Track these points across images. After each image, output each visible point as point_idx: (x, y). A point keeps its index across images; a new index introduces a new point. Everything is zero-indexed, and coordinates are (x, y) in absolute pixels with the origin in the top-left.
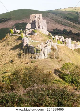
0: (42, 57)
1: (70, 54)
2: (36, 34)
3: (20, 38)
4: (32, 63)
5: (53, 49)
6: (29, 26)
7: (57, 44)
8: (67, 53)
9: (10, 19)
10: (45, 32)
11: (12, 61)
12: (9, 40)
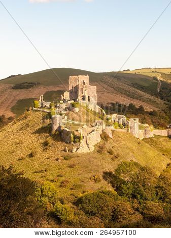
0: (83, 149)
1: (134, 147)
2: (77, 110)
3: (49, 116)
4: (65, 159)
5: (104, 137)
6: (67, 95)
7: (112, 128)
8: (129, 144)
9: (39, 84)
10: (94, 106)
11: (31, 155)
12: (30, 118)
